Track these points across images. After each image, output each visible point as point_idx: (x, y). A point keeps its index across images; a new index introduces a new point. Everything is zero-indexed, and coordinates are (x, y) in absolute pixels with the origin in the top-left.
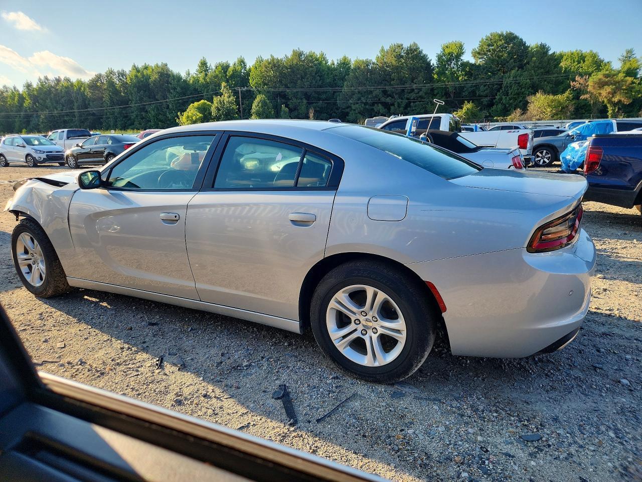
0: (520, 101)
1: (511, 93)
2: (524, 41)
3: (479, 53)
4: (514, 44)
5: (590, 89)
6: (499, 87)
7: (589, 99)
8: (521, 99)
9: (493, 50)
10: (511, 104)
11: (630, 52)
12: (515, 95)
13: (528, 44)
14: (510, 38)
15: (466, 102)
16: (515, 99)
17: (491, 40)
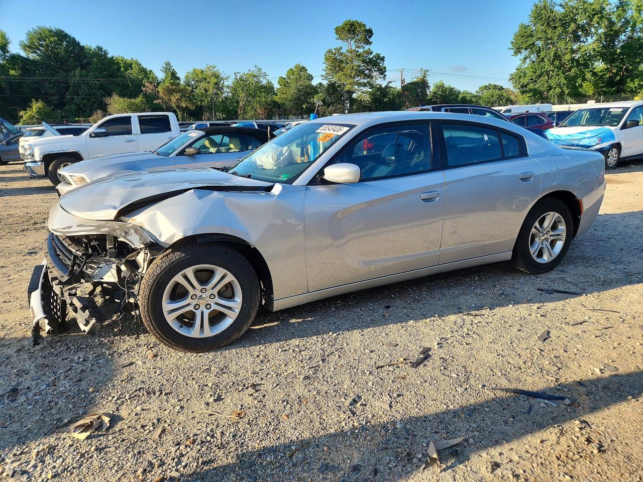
0: (94, 102)
1: (82, 94)
2: (77, 40)
3: (29, 47)
4: (68, 42)
5: (161, 94)
6: (66, 85)
7: (162, 103)
8: (93, 100)
9: (46, 45)
10: (85, 104)
11: (168, 64)
12: (86, 95)
13: (82, 44)
14: (61, 36)
15: (34, 100)
16: (88, 100)
17: (40, 34)
